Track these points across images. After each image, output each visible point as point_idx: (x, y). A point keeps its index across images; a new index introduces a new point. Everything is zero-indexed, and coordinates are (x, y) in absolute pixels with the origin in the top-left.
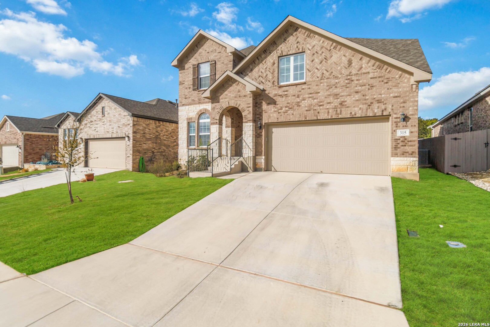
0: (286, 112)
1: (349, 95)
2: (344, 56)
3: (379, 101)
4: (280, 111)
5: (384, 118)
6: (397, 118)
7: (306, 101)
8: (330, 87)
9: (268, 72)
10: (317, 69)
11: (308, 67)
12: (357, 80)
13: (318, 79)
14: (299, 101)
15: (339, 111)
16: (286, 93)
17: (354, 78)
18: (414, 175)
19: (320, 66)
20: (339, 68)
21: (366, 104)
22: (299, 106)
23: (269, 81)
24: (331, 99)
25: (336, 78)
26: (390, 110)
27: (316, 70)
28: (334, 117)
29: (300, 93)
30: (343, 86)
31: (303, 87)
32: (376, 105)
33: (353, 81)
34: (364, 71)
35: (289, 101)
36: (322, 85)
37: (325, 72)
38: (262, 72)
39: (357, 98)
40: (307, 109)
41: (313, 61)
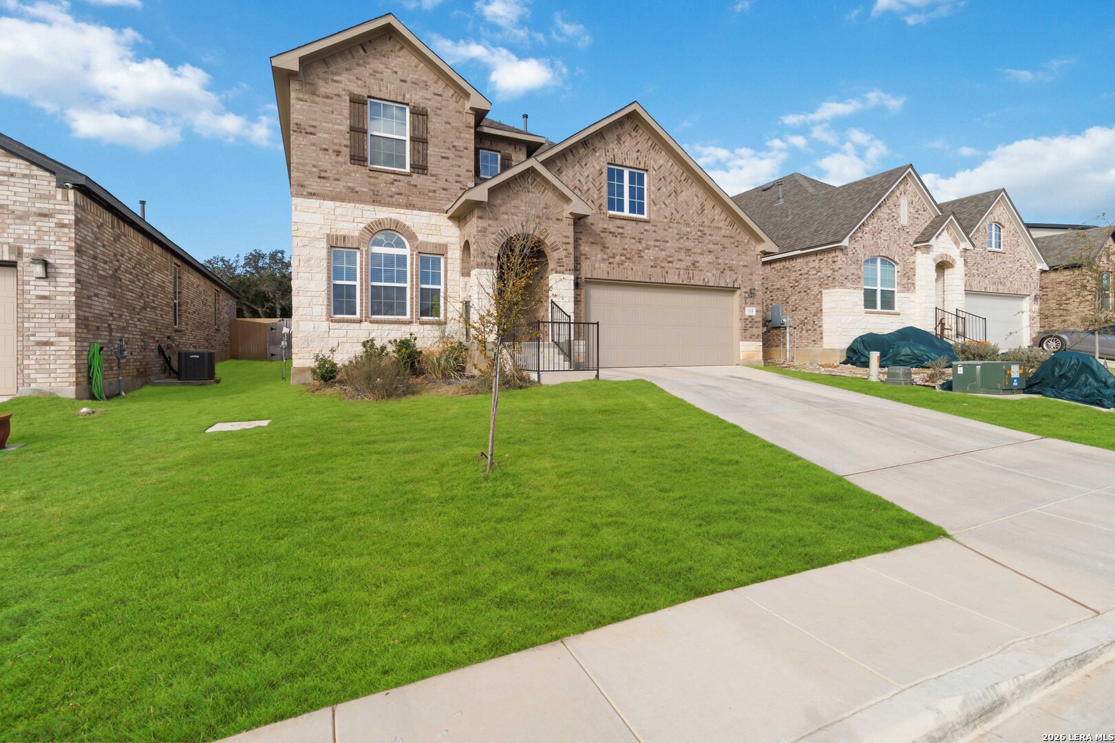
0: (622, 264)
1: (702, 254)
2: (697, 196)
3: (731, 269)
4: (611, 260)
5: (732, 290)
6: (745, 292)
7: (651, 251)
8: (681, 236)
9: (591, 186)
10: (665, 204)
11: (652, 196)
12: (710, 235)
13: (665, 220)
14: (640, 248)
15: (691, 275)
16: (621, 231)
17: (706, 230)
18: (759, 361)
19: (669, 200)
20: (691, 212)
21: (719, 269)
22: (641, 257)
23: (593, 202)
24: (682, 255)
25: (688, 224)
26: (740, 282)
27: (664, 206)
28: (685, 282)
29: (642, 236)
30: (695, 239)
31: (647, 228)
32: (728, 273)
33: (705, 234)
34: (716, 225)
35: (626, 247)
36: (671, 230)
37: (674, 212)
38: (579, 180)
39: (711, 260)
40: (652, 264)
41: (659, 189)
